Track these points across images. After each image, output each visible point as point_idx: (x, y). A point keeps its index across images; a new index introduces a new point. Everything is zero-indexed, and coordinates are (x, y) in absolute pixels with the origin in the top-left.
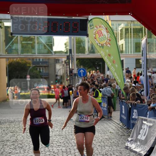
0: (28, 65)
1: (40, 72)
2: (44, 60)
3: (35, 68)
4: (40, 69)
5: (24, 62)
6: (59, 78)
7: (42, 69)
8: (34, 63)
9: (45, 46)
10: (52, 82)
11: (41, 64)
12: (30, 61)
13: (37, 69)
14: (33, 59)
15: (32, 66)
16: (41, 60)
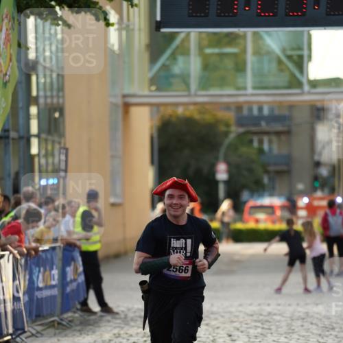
0: (222, 128)
1: (261, 151)
2: (277, 112)
3: (245, 139)
4: (261, 142)
5: (208, 118)
6: (324, 172)
7: (270, 142)
8: (240, 122)
9: (280, 62)
10: (300, 187)
11: (264, 126)
12: (230, 116)
13: (251, 141)
14: (239, 108)
15: (235, 130)
16: (266, 111)
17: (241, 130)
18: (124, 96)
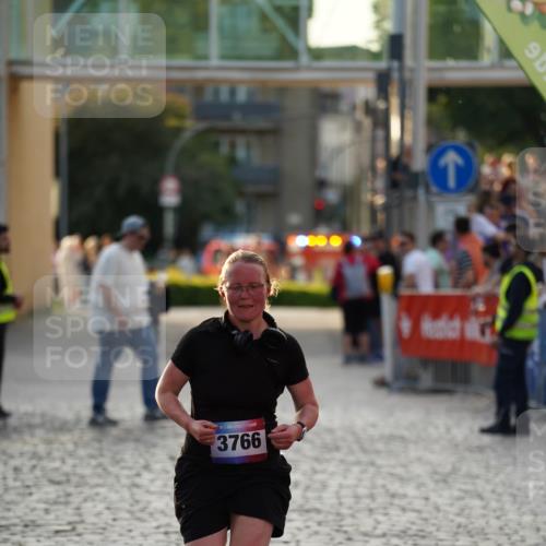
0: (172, 122)
1: (232, 161)
2: (258, 98)
3: (208, 140)
4: (233, 146)
6: (332, 196)
7: (248, 147)
8: (201, 111)
9: (264, 17)
10: (294, 219)
11: (237, 120)
12: (184, 102)
13: (216, 145)
14: (198, 88)
15: (191, 126)
16: (242, 96)
17: (202, 125)
18: (11, 63)
